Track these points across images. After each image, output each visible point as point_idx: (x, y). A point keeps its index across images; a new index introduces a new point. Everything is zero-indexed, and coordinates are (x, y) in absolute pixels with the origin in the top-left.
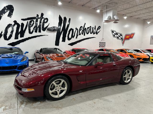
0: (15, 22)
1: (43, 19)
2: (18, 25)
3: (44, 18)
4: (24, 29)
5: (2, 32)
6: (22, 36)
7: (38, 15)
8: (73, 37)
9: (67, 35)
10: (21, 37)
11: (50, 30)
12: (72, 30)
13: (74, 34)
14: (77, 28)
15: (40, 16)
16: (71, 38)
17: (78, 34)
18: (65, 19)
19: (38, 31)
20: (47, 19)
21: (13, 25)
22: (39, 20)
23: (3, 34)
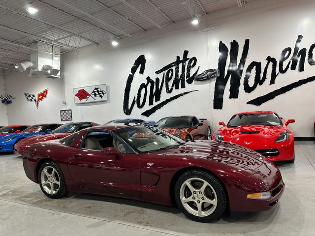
0: (148, 79)
1: (187, 62)
2: (152, 82)
3: (189, 59)
4: (159, 87)
5: (135, 97)
6: (158, 99)
7: (178, 57)
9: (242, 81)
10: (156, 101)
11: (200, 79)
12: (257, 65)
13: (262, 75)
14: (270, 57)
15: (181, 59)
16: (255, 87)
17: (277, 70)
18: (235, 45)
19: (180, 85)
20: (195, 59)
21: (146, 84)
22: (181, 65)
23: (136, 100)
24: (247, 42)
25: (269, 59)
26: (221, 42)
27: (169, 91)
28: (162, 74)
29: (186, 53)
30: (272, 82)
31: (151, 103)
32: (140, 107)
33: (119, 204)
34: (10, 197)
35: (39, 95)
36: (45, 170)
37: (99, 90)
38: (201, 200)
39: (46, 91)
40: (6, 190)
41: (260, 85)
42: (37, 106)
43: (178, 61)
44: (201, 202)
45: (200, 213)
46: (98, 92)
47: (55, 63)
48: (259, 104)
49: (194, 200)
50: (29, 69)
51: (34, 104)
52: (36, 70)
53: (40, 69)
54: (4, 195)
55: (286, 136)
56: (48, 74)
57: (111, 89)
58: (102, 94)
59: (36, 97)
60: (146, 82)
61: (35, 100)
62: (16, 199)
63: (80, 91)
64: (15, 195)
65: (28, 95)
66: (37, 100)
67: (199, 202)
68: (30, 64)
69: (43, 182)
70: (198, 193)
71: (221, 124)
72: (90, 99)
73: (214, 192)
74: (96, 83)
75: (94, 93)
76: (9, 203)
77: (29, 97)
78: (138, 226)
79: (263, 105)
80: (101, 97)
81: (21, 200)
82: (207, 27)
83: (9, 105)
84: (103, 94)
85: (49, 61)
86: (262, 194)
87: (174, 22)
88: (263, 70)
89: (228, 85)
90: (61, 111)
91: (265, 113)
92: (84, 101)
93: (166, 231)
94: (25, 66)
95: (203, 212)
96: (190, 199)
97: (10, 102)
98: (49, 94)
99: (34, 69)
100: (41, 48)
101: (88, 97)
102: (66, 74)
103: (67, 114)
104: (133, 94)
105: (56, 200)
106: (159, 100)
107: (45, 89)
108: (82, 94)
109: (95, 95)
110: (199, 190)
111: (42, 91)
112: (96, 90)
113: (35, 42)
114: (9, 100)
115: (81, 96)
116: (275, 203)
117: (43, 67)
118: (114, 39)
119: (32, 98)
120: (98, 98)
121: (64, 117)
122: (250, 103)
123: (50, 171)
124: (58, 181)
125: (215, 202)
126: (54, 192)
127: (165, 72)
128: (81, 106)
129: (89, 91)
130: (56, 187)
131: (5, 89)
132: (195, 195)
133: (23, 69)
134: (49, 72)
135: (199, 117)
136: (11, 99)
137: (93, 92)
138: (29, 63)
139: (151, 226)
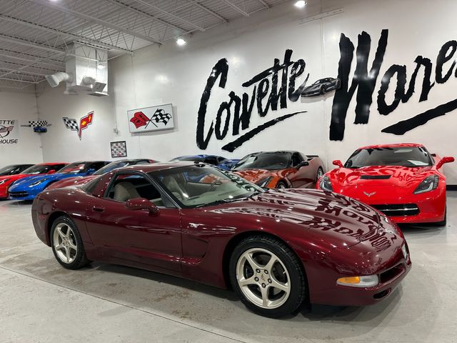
0: (232, 94)
4: (248, 108)
8: (402, 96)
9: (375, 96)
10: (243, 128)
11: (309, 93)
12: (399, 70)
13: (407, 87)
14: (421, 57)
15: (281, 63)
16: (395, 105)
17: (433, 78)
18: (364, 38)
19: (279, 104)
20: (302, 62)
21: (228, 102)
22: (280, 74)
23: (214, 127)
24: (385, 34)
25: (420, 61)
26: (343, 35)
27: (263, 114)
28: (252, 87)
29: (289, 53)
30: (424, 97)
31: (235, 132)
32: (220, 137)
33: (156, 282)
34: (15, 265)
35: (82, 121)
36: (59, 229)
37: (162, 112)
38: (266, 282)
39: (91, 115)
40: (15, 253)
41: (403, 102)
42: (80, 135)
43: (277, 67)
44: (267, 287)
45: (265, 303)
46: (161, 116)
47: (100, 74)
48: (402, 133)
49: (257, 283)
50: (63, 83)
51: (76, 133)
52: (73, 85)
53: (79, 82)
54: (9, 261)
55: (432, 183)
56: (90, 90)
57: (179, 111)
58: (166, 119)
59: (78, 124)
60: (228, 100)
61: (77, 127)
62: (21, 268)
63: (136, 114)
64: (22, 262)
65: (67, 120)
66: (79, 127)
67: (264, 285)
68: (65, 76)
69: (57, 245)
70: (262, 271)
71: (335, 163)
72: (150, 126)
73: (286, 271)
74: (158, 103)
75: (155, 118)
76: (10, 273)
77: (69, 122)
78: (172, 317)
79: (408, 133)
80: (165, 122)
81: (27, 270)
82: (322, 13)
83: (43, 134)
84: (168, 118)
85: (92, 71)
86: (362, 278)
87: (270, 6)
88: (409, 79)
89: (353, 103)
90: (112, 143)
91: (408, 146)
92: (142, 128)
93: (209, 328)
94: (58, 78)
95: (270, 302)
96: (251, 281)
97: (44, 131)
98: (95, 119)
99: (71, 83)
100: (79, 51)
101: (147, 122)
102: (117, 90)
103: (119, 147)
104: (210, 118)
105: (73, 272)
106: (248, 127)
107: (89, 111)
108: (139, 119)
109: (157, 120)
110: (265, 268)
111: (85, 115)
112: (158, 113)
113: (71, 44)
114: (43, 127)
115: (139, 121)
116: (385, 293)
117: (83, 80)
118: (181, 36)
119: (73, 125)
120: (161, 125)
121: (115, 152)
122: (387, 130)
123: (64, 230)
124: (75, 245)
125: (287, 287)
126: (71, 260)
127: (257, 84)
128: (137, 137)
129: (149, 114)
130: (72, 252)
131: (38, 113)
132: (259, 275)
133: (55, 84)
134: (92, 86)
135: (305, 153)
136: (45, 126)
137: (155, 115)
138: (64, 74)
139: (190, 318)
